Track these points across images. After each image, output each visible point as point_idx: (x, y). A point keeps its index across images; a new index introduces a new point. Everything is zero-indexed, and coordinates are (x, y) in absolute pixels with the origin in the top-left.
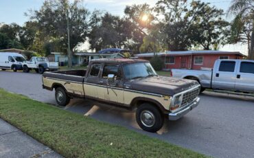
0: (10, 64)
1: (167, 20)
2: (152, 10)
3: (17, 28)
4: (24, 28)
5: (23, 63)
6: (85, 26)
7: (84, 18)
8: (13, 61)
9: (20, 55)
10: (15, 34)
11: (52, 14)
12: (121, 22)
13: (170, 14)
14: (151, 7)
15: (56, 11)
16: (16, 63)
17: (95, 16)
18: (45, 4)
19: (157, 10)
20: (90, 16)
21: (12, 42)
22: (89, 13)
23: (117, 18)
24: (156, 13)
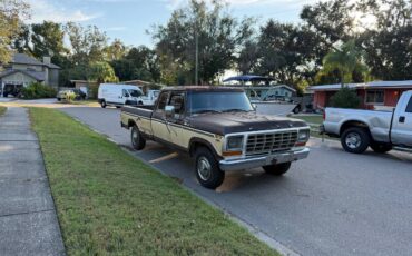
0: (124, 100)
1: (380, 24)
2: (351, 8)
3: (146, 52)
4: (154, 53)
5: (139, 99)
6: (230, 45)
7: (229, 32)
8: (127, 95)
9: (136, 88)
10: (143, 61)
11: (182, 29)
12: (294, 33)
13: (389, 12)
14: (349, 4)
15: (186, 24)
16: (131, 98)
17: (246, 27)
18: (175, 15)
19: (362, 7)
20: (238, 27)
21: (138, 72)
22: (236, 24)
23: (288, 28)
24: (360, 13)
